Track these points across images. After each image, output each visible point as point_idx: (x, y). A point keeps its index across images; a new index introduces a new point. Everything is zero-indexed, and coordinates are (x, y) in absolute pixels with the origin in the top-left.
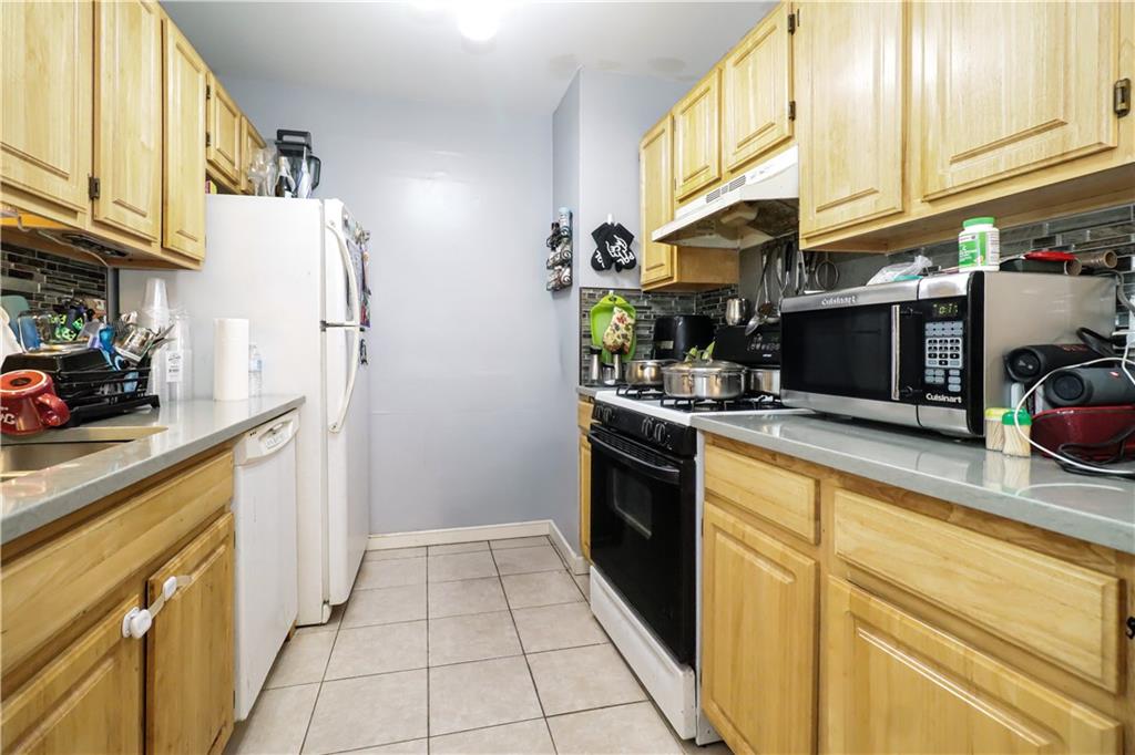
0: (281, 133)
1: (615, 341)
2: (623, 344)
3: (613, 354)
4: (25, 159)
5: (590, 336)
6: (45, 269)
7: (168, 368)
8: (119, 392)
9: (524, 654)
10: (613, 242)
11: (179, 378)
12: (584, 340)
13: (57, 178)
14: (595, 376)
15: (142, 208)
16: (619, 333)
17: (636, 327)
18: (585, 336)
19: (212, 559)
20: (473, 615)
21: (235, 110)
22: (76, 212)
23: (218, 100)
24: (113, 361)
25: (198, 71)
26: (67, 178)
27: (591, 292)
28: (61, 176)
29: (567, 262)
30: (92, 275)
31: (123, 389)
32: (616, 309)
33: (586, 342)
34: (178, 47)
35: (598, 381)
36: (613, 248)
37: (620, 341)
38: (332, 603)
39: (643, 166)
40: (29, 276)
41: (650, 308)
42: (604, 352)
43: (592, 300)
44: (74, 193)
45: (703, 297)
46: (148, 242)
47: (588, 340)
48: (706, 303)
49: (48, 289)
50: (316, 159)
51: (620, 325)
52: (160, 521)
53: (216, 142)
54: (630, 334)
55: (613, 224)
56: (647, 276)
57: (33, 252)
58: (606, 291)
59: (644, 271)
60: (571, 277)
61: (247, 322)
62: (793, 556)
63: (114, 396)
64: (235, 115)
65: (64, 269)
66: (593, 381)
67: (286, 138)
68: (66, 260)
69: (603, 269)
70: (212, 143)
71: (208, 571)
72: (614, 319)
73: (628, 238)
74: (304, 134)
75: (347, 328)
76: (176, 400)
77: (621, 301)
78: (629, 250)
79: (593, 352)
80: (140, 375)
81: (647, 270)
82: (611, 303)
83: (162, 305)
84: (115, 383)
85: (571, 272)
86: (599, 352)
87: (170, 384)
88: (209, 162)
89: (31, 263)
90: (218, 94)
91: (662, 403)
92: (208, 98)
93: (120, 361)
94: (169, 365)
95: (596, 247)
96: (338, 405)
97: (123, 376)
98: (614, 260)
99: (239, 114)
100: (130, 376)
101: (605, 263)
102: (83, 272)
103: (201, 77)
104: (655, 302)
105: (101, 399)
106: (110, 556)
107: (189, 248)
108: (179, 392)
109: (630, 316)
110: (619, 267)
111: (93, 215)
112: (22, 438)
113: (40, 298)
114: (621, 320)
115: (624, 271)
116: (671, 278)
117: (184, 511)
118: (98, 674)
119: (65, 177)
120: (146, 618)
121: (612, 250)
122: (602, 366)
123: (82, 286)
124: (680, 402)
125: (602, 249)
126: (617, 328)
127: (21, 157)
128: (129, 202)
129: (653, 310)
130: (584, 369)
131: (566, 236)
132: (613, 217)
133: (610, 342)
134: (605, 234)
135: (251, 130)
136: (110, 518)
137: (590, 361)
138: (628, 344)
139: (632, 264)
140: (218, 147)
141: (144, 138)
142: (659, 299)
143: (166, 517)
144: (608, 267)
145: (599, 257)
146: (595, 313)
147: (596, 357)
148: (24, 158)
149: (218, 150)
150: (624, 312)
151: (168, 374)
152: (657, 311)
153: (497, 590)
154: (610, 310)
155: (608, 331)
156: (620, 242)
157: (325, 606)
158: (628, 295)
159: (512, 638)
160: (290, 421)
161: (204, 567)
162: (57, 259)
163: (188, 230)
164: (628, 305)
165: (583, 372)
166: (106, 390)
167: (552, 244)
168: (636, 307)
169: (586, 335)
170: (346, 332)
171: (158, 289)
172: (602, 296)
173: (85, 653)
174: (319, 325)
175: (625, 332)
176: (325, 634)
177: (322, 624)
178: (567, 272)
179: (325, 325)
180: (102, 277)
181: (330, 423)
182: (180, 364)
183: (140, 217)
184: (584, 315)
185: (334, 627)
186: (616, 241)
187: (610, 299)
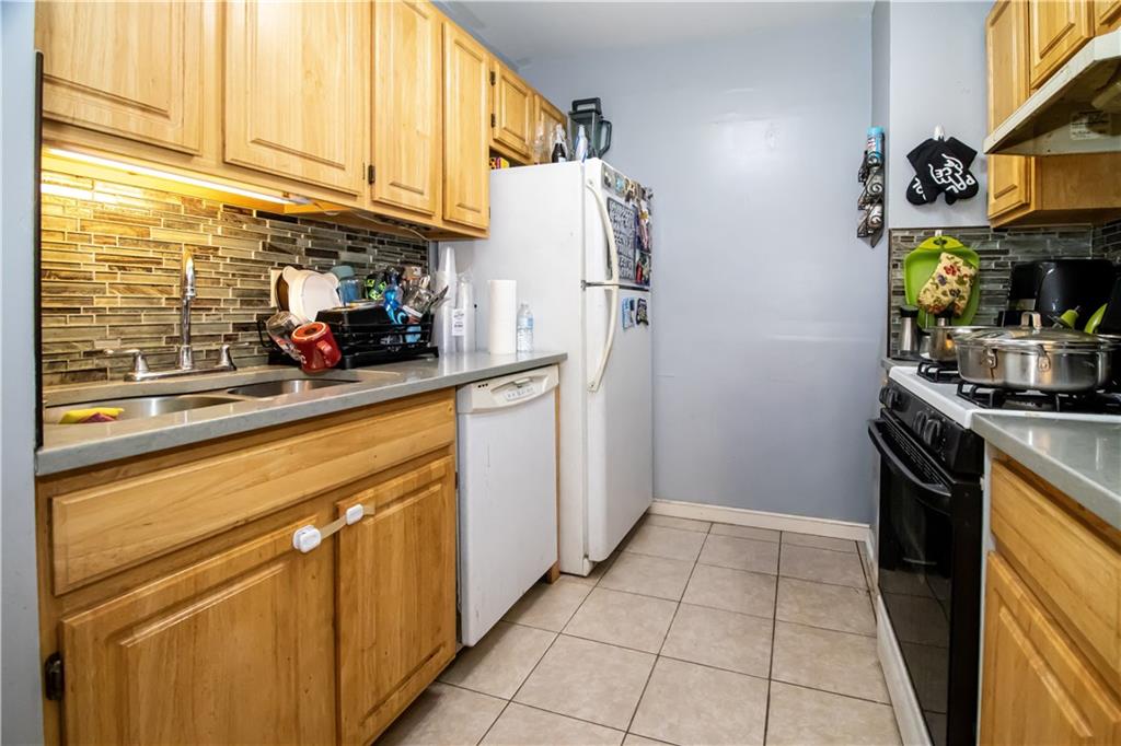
0: (575, 104)
1: (938, 299)
2: (953, 304)
3: (937, 317)
4: (305, 158)
5: (903, 293)
6: (376, 245)
7: (454, 323)
8: (401, 342)
9: (770, 679)
10: (940, 164)
11: (464, 333)
12: (894, 298)
13: (335, 170)
14: (907, 345)
15: (420, 188)
16: (946, 288)
17: (975, 280)
18: (895, 293)
19: (422, 495)
20: (730, 611)
21: (524, 89)
22: (355, 196)
23: (504, 83)
24: (396, 318)
25: (480, 61)
26: (344, 169)
27: (907, 234)
28: (338, 167)
29: (879, 199)
30: (415, 247)
31: (404, 340)
32: (944, 255)
33: (897, 301)
34: (457, 43)
35: (912, 352)
36: (940, 172)
37: (946, 300)
38: (591, 558)
39: (990, 49)
40: (363, 250)
41: (1006, 252)
42: (922, 313)
43: (909, 245)
44: (351, 179)
45: (1104, 232)
46: (429, 216)
47: (900, 298)
48: (1109, 240)
49: (378, 260)
50: (608, 123)
51: (949, 277)
52: (347, 454)
53: (501, 122)
54: (965, 290)
55: (941, 140)
56: (996, 206)
57: (366, 232)
58: (929, 232)
59: (992, 200)
60: (882, 217)
61: (515, 282)
62: (1095, 696)
63: (395, 346)
64: (525, 95)
65: (390, 243)
66: (904, 353)
67: (580, 108)
68: (392, 237)
69: (924, 202)
70: (497, 124)
71: (414, 504)
72: (940, 269)
73: (966, 155)
74: (595, 101)
75: (607, 287)
76: (462, 351)
77: (953, 243)
78: (966, 172)
79: (904, 314)
80: (422, 329)
81: (996, 197)
82: (938, 247)
83: (451, 270)
84: (397, 335)
85: (883, 212)
86: (914, 315)
87: (457, 337)
88: (496, 140)
89: (364, 240)
90: (503, 78)
91: (960, 389)
92: (493, 84)
93: (402, 317)
94: (454, 321)
95: (915, 174)
96: (596, 361)
97: (405, 329)
98: (941, 188)
99: (529, 93)
100: (411, 329)
101: (926, 193)
102: (408, 246)
103: (483, 65)
104: (1013, 243)
105: (385, 346)
106: (276, 478)
107: (469, 219)
108: (465, 345)
109: (968, 264)
110: (952, 198)
111: (372, 197)
112: (315, 374)
113: (372, 267)
114: (951, 270)
115: (957, 202)
116: (1027, 205)
117: (379, 449)
118: (266, 574)
119: (342, 168)
120: (314, 536)
121: (938, 176)
122: (919, 334)
123: (406, 257)
124: (980, 391)
125: (923, 174)
126: (943, 281)
127: (301, 156)
128: (404, 183)
129: (1010, 255)
130: (893, 335)
131: (876, 165)
132: (943, 129)
133: (928, 300)
134: (926, 156)
135: (545, 105)
136: (278, 446)
137: (901, 327)
138: (962, 304)
139: (972, 191)
140: (504, 126)
141: (419, 127)
142: (1023, 238)
143: (352, 453)
144: (931, 199)
145: (918, 186)
146: (910, 262)
147: (908, 321)
148: (303, 156)
149: (505, 129)
150: (957, 259)
151: (454, 329)
152: (1019, 256)
153: (770, 592)
154: (935, 256)
155: (928, 285)
156: (951, 163)
157: (586, 560)
158: (965, 234)
159: (764, 654)
160: (545, 376)
161: (409, 501)
162: (386, 236)
163: (469, 203)
164: (965, 249)
165: (892, 340)
166: (388, 340)
167: (863, 177)
168: (979, 252)
169: (897, 291)
170: (606, 290)
171: (448, 255)
172: (923, 240)
173: (245, 554)
174: (580, 284)
175: (956, 286)
176: (583, 587)
177: (583, 577)
178: (876, 210)
179: (587, 284)
180: (424, 249)
181: (590, 381)
182: (464, 320)
183: (418, 196)
184: (894, 265)
185: (592, 582)
186: (945, 161)
187: (935, 242)
